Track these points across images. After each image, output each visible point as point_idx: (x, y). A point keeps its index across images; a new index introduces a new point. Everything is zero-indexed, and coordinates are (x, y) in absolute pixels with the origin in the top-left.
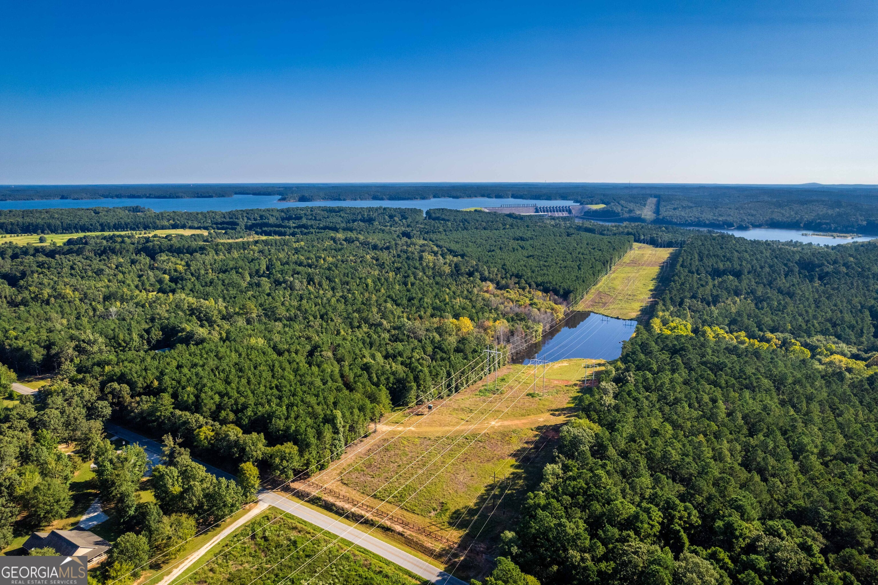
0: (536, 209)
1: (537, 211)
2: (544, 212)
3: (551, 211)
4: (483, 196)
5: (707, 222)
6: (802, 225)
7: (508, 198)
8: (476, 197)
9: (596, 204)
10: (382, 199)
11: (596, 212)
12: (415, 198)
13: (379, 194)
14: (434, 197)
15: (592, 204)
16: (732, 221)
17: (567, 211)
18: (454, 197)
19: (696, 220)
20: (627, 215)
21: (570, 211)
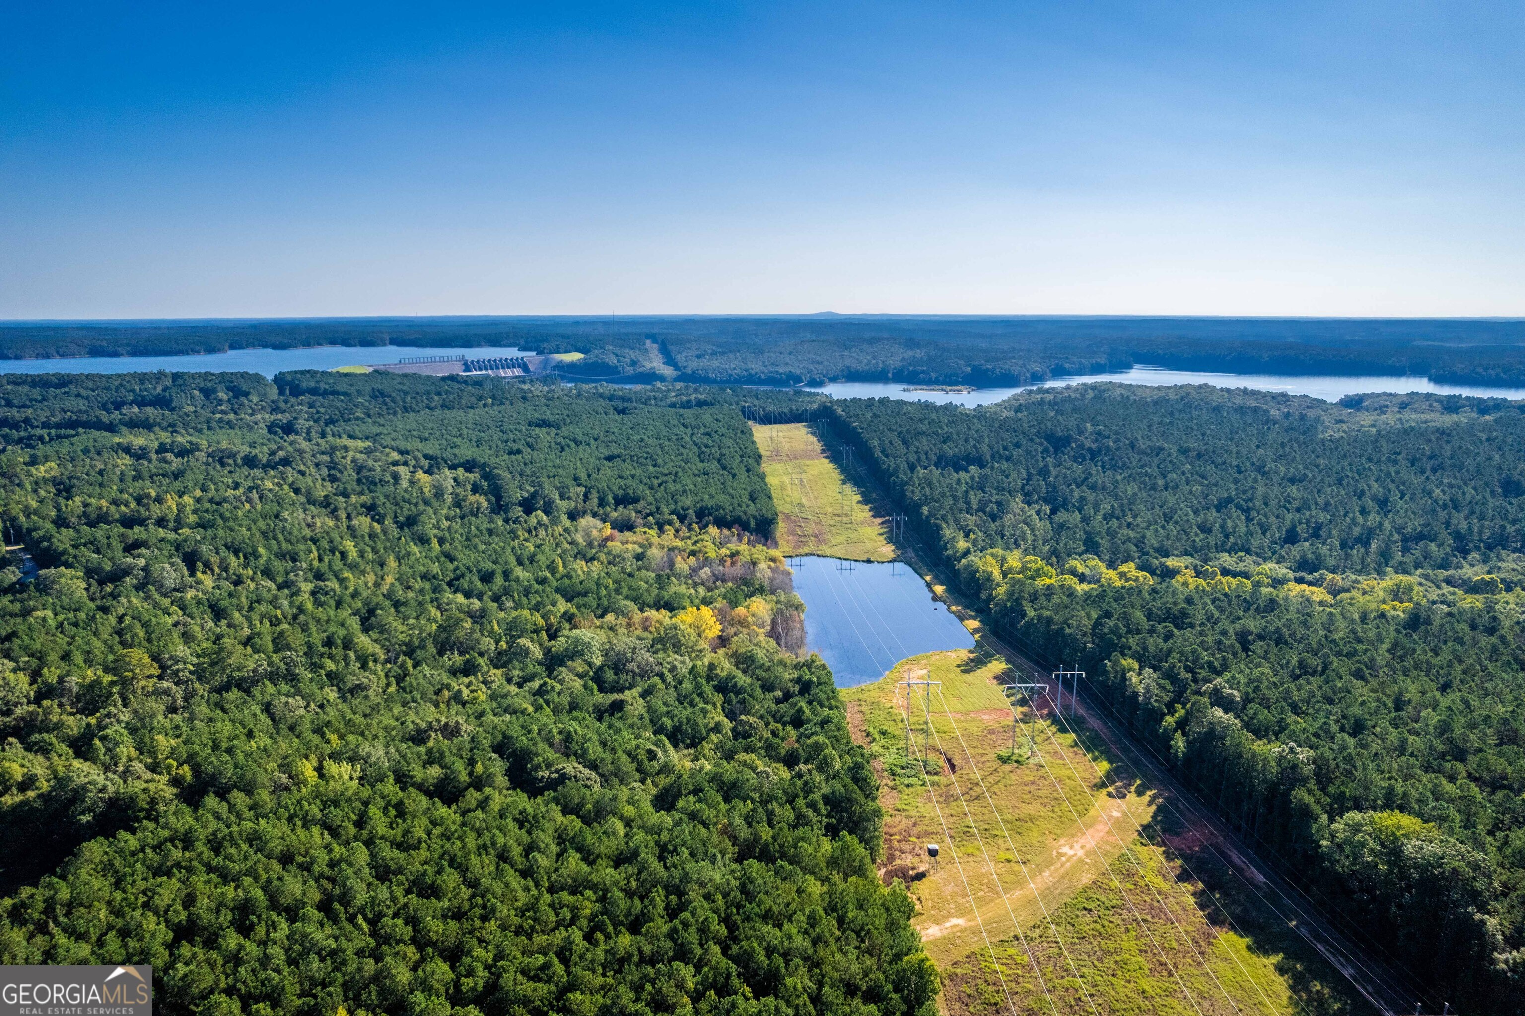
0: (466, 364)
1: (467, 369)
2: (480, 369)
3: (492, 369)
4: (333, 343)
5: (763, 376)
6: (890, 375)
7: (384, 345)
8: (320, 345)
9: (566, 352)
10: (115, 355)
11: (572, 366)
12: (195, 352)
13: (105, 344)
14: (232, 347)
15: (559, 353)
16: (798, 372)
17: (519, 366)
18: (275, 347)
19: (745, 373)
20: (630, 371)
21: (525, 367)
